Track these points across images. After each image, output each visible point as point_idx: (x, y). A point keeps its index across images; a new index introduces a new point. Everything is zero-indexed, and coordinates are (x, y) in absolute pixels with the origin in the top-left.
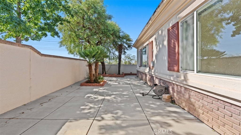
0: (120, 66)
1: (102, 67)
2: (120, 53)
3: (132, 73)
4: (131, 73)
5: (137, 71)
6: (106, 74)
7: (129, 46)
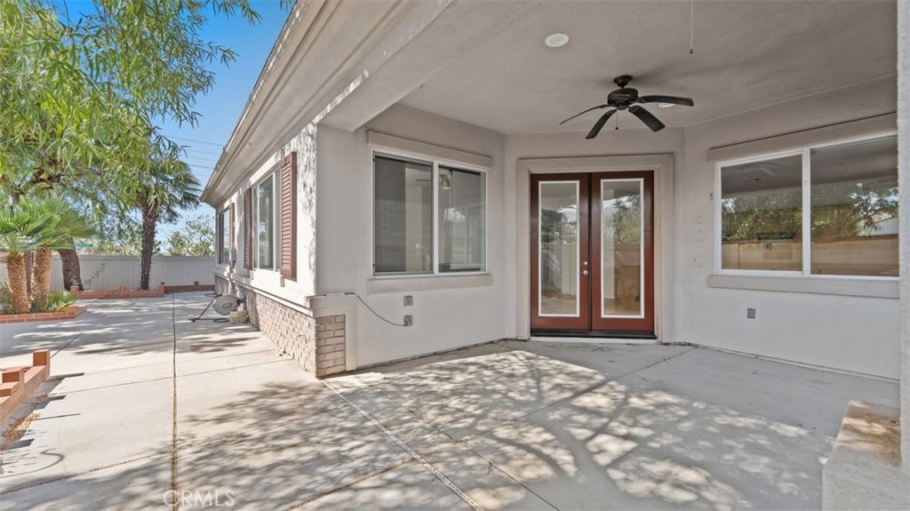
0: (150, 263)
1: (64, 266)
2: (150, 217)
3: (200, 284)
4: (196, 283)
5: (216, 276)
6: (81, 288)
7: (189, 198)
